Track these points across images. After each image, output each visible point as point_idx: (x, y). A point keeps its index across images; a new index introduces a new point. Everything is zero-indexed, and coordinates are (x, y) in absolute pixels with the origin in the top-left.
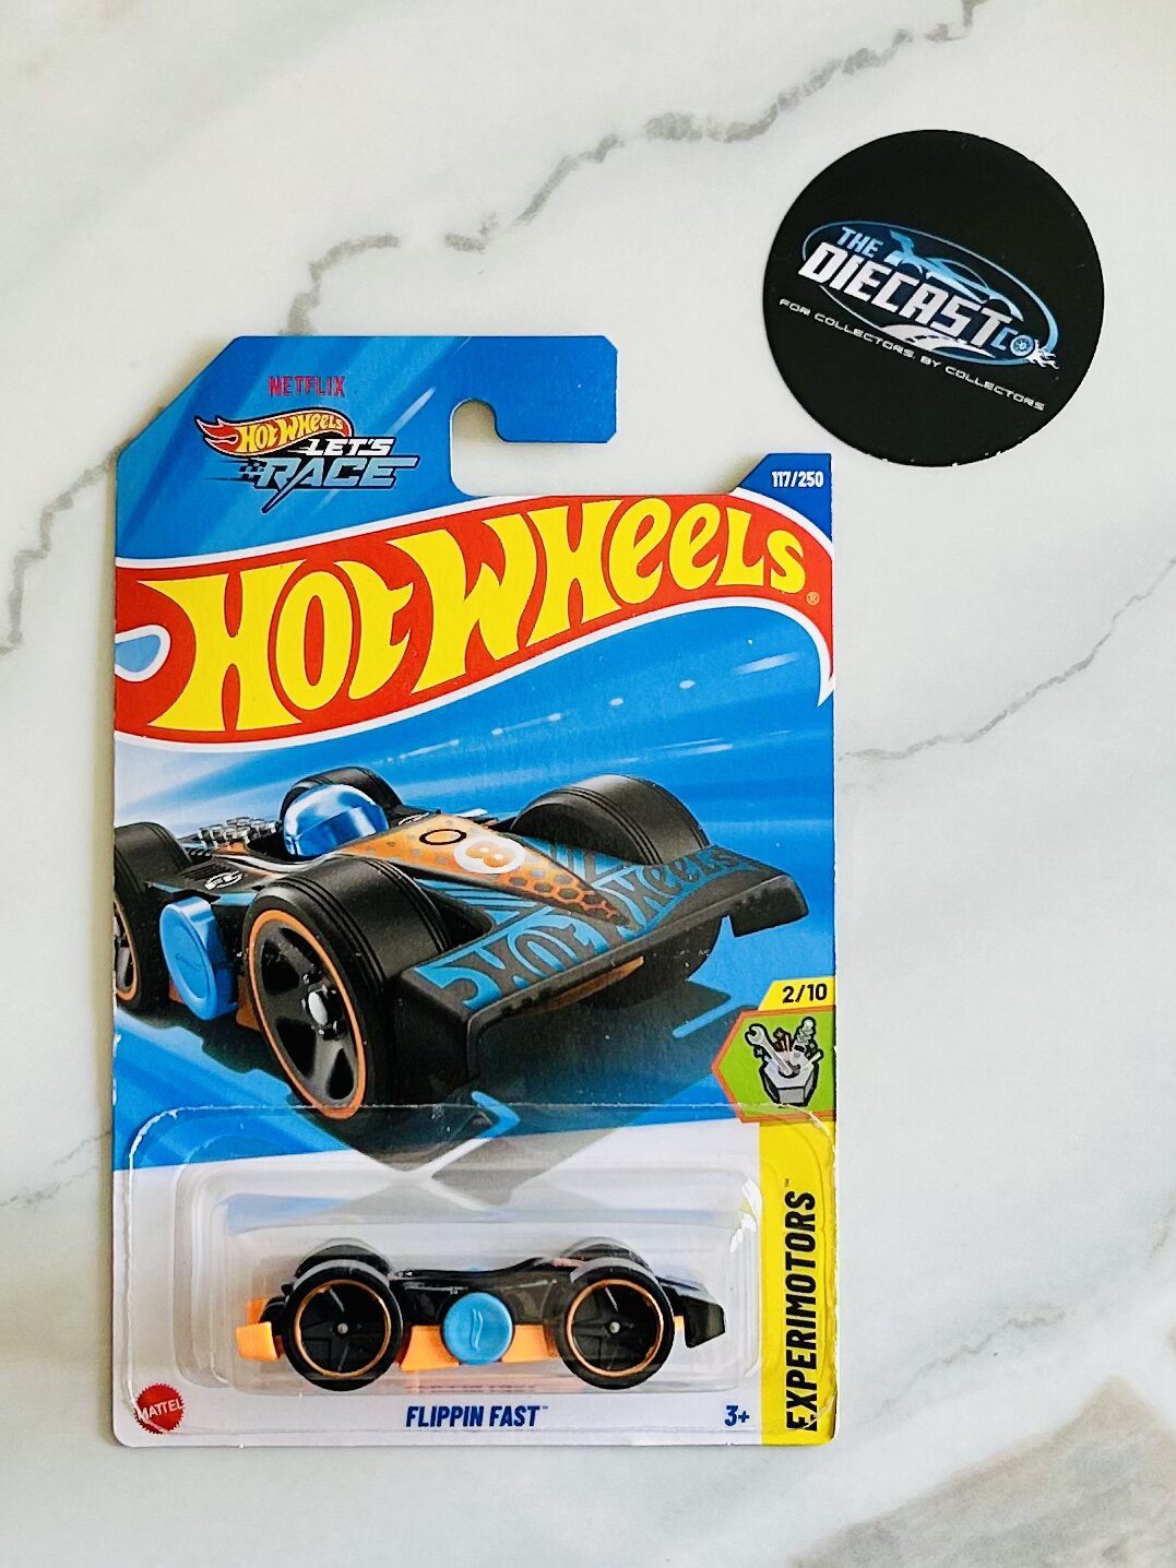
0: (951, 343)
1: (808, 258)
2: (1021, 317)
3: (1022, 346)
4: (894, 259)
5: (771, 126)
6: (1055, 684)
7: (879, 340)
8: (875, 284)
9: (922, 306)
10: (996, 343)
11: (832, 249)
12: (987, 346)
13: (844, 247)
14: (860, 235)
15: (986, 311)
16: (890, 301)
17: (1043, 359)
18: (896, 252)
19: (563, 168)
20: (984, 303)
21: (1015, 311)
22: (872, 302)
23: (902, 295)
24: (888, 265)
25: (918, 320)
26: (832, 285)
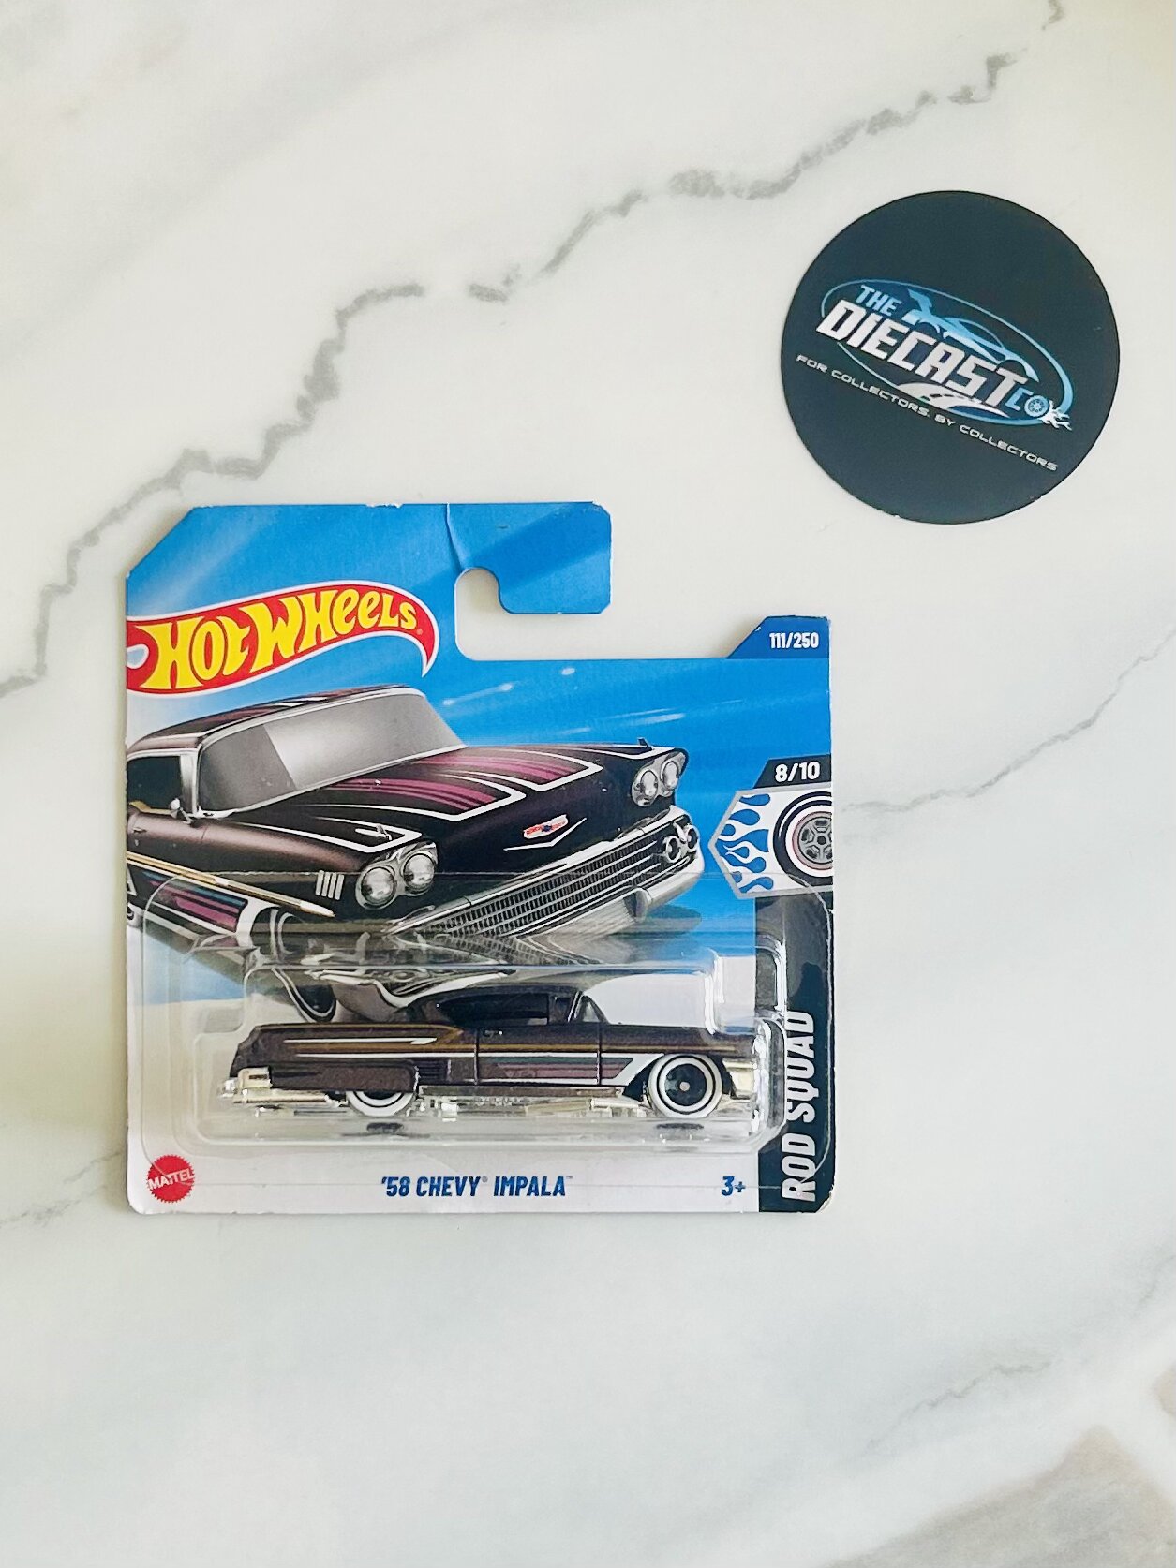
0: (966, 402)
1: (826, 315)
2: (1036, 379)
3: (1037, 406)
4: (911, 318)
5: (794, 184)
6: (1060, 741)
7: (894, 397)
8: (892, 342)
9: (938, 365)
10: (1011, 403)
11: (851, 306)
12: (1001, 405)
13: (862, 305)
14: (878, 294)
15: (1001, 371)
16: (905, 359)
17: (1057, 419)
18: (914, 311)
19: (587, 222)
20: (999, 362)
21: (1030, 371)
22: (890, 360)
23: (919, 354)
24: (906, 324)
25: (933, 378)
26: (849, 342)
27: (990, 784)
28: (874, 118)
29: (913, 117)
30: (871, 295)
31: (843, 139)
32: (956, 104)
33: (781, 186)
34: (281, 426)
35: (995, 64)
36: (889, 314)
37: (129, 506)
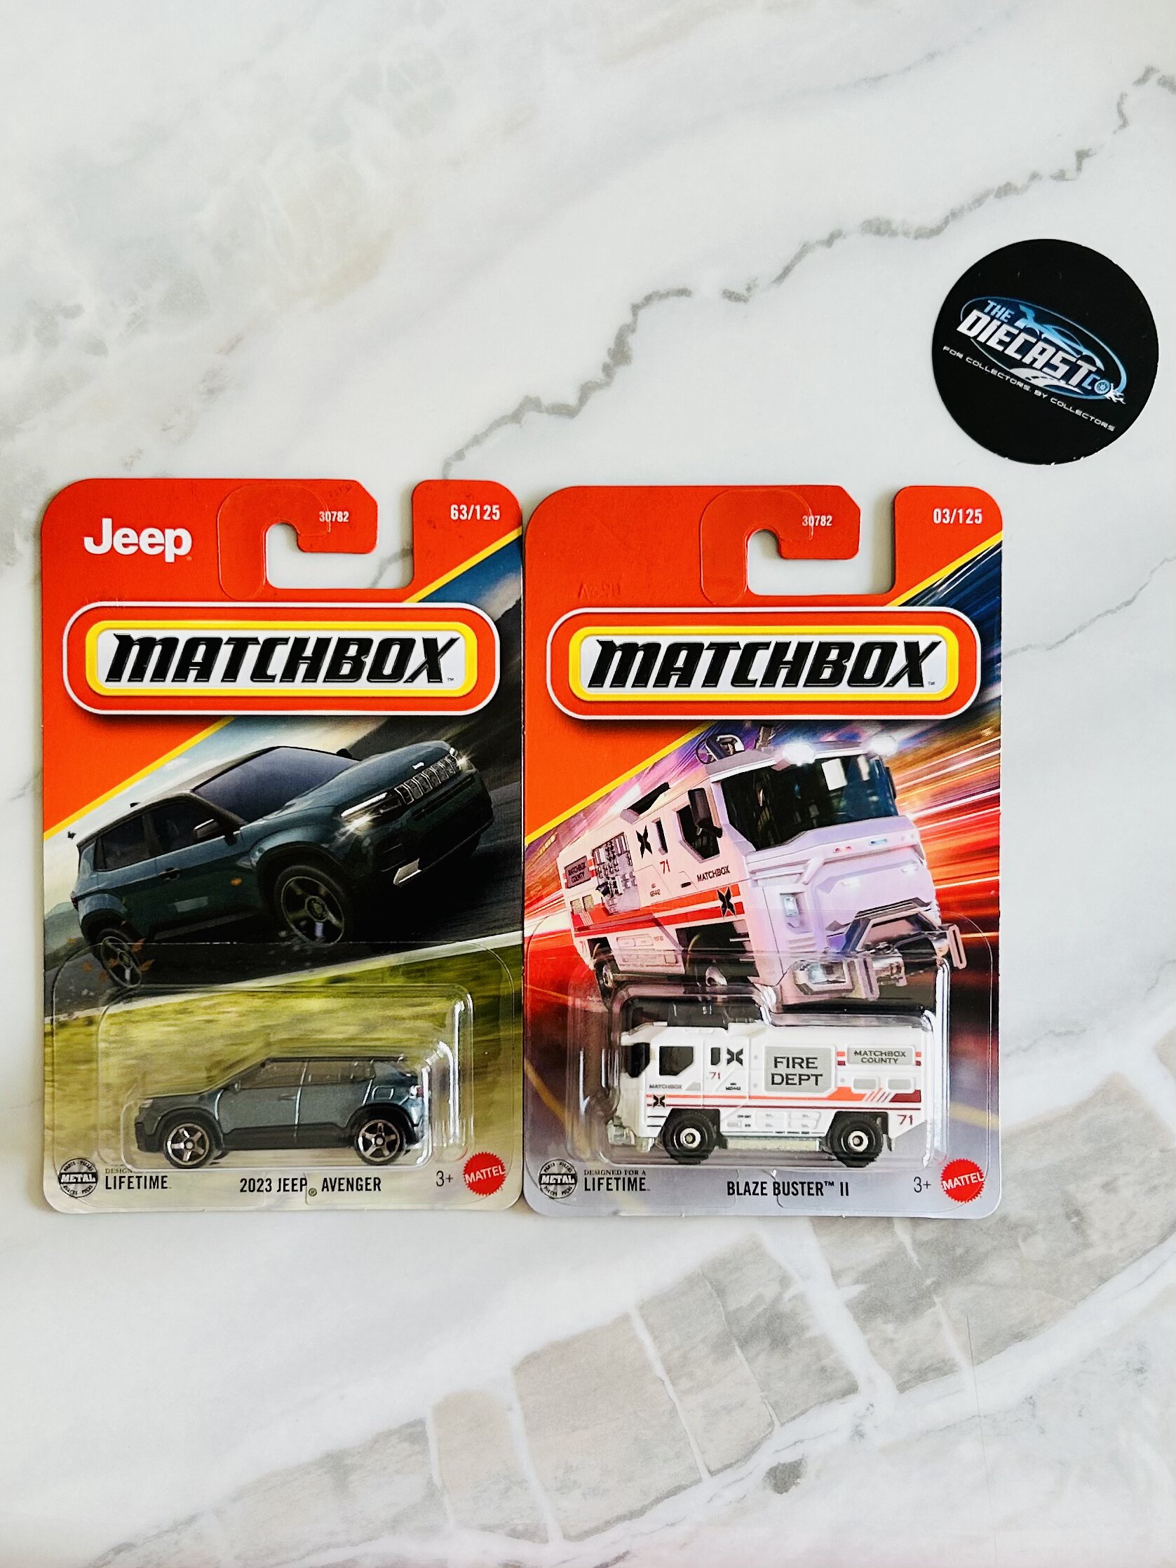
0: (1055, 382)
1: (964, 319)
2: (1103, 369)
3: (1103, 387)
4: (1021, 324)
5: (946, 231)
6: (1109, 615)
7: (1008, 377)
8: (1007, 339)
9: (1037, 356)
10: (1085, 384)
11: (980, 314)
12: (1079, 385)
13: (988, 314)
14: (999, 307)
15: (1080, 362)
16: (1017, 351)
17: (1116, 397)
18: (1022, 320)
19: (805, 249)
20: (1078, 357)
21: (1099, 363)
22: (1006, 352)
23: (1025, 348)
24: (1017, 328)
25: (1034, 366)
26: (979, 339)
27: (1062, 642)
28: (1000, 188)
29: (1026, 188)
30: (994, 307)
31: (979, 201)
32: (1055, 181)
33: (936, 231)
34: (590, 382)
35: (1081, 155)
36: (1006, 321)
37: (486, 434)
